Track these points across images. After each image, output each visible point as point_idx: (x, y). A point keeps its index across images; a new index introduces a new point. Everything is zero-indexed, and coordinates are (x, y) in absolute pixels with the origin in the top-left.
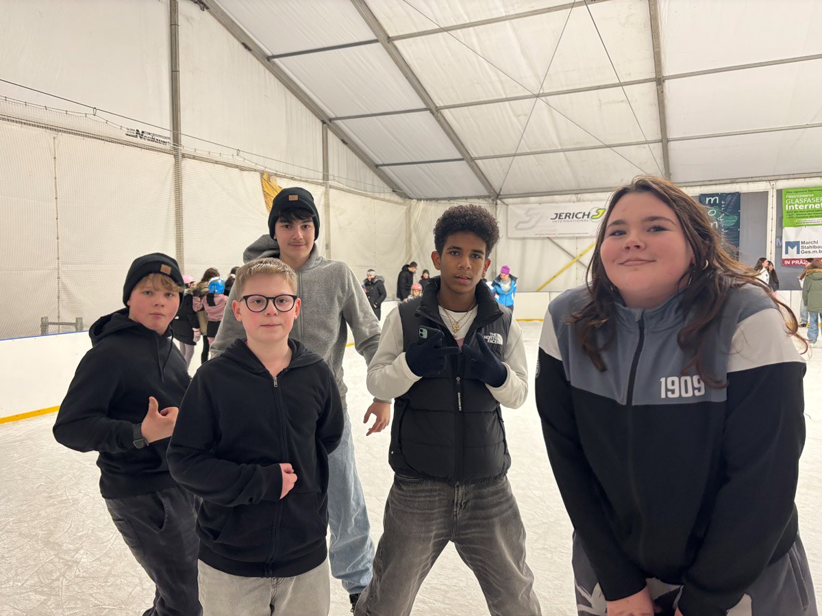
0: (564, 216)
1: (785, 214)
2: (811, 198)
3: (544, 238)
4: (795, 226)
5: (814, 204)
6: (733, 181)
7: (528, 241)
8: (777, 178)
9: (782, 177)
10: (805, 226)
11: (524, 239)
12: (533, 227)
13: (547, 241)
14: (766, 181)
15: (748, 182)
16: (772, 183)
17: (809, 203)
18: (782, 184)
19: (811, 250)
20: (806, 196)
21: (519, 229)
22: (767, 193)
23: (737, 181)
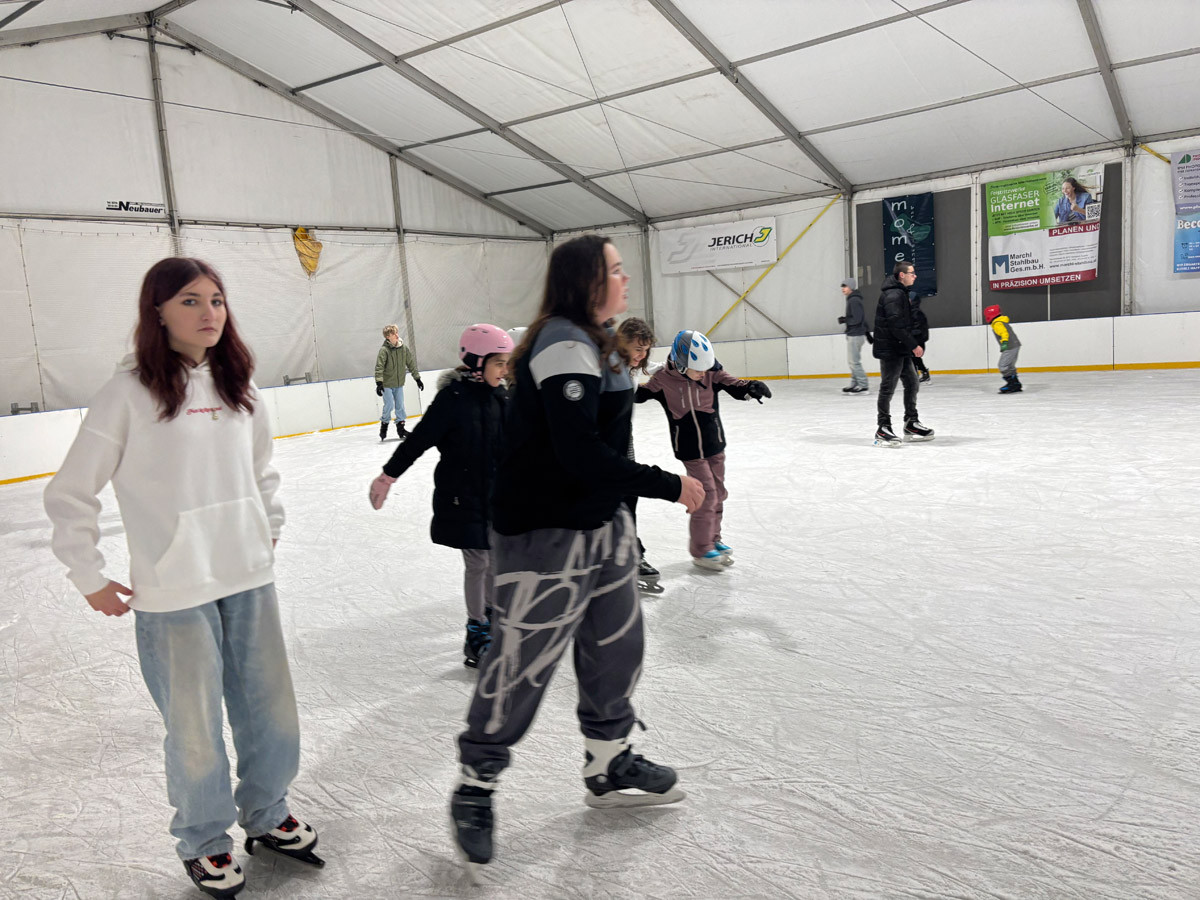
0: (723, 240)
1: (990, 219)
2: (1022, 193)
3: (703, 273)
4: (1004, 234)
5: (1026, 200)
6: (927, 177)
7: (687, 277)
8: (982, 167)
9: (988, 166)
10: (1015, 232)
11: (681, 275)
12: (688, 259)
13: (709, 276)
14: (968, 173)
15: (944, 177)
16: (975, 175)
17: (1020, 200)
18: (988, 176)
19: (1023, 266)
20: (1015, 190)
21: (675, 262)
22: (968, 190)
23: (932, 176)
